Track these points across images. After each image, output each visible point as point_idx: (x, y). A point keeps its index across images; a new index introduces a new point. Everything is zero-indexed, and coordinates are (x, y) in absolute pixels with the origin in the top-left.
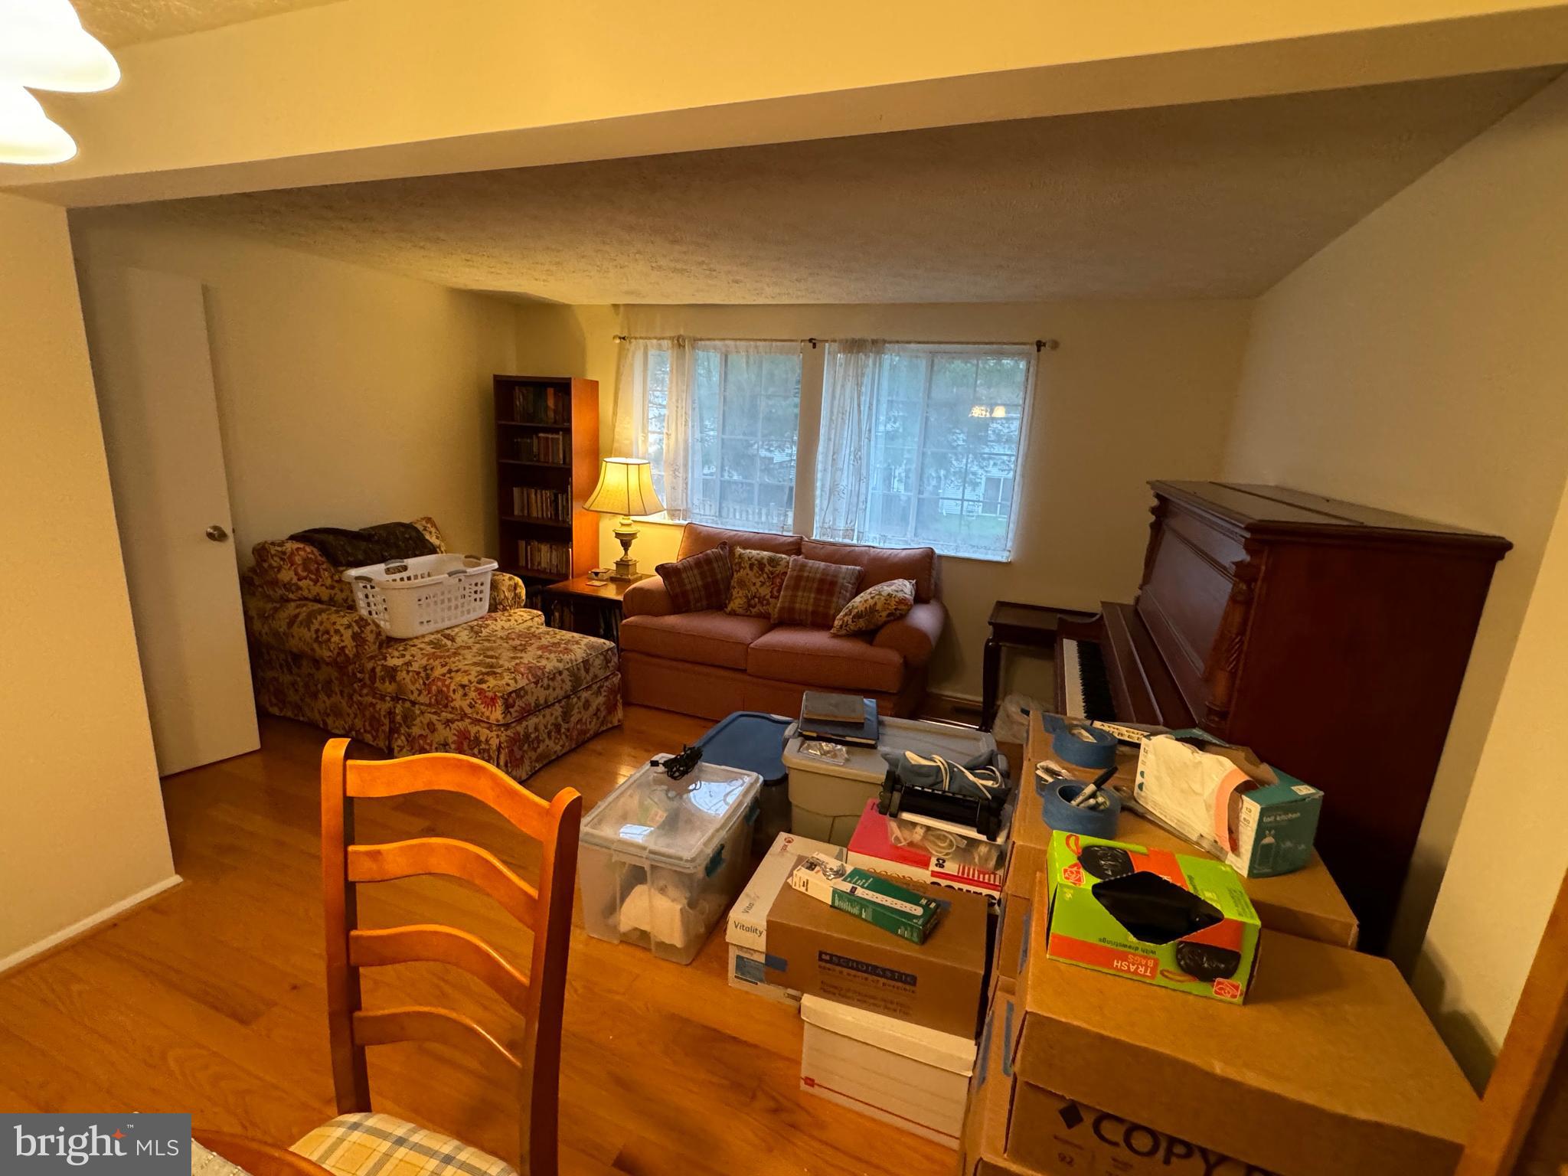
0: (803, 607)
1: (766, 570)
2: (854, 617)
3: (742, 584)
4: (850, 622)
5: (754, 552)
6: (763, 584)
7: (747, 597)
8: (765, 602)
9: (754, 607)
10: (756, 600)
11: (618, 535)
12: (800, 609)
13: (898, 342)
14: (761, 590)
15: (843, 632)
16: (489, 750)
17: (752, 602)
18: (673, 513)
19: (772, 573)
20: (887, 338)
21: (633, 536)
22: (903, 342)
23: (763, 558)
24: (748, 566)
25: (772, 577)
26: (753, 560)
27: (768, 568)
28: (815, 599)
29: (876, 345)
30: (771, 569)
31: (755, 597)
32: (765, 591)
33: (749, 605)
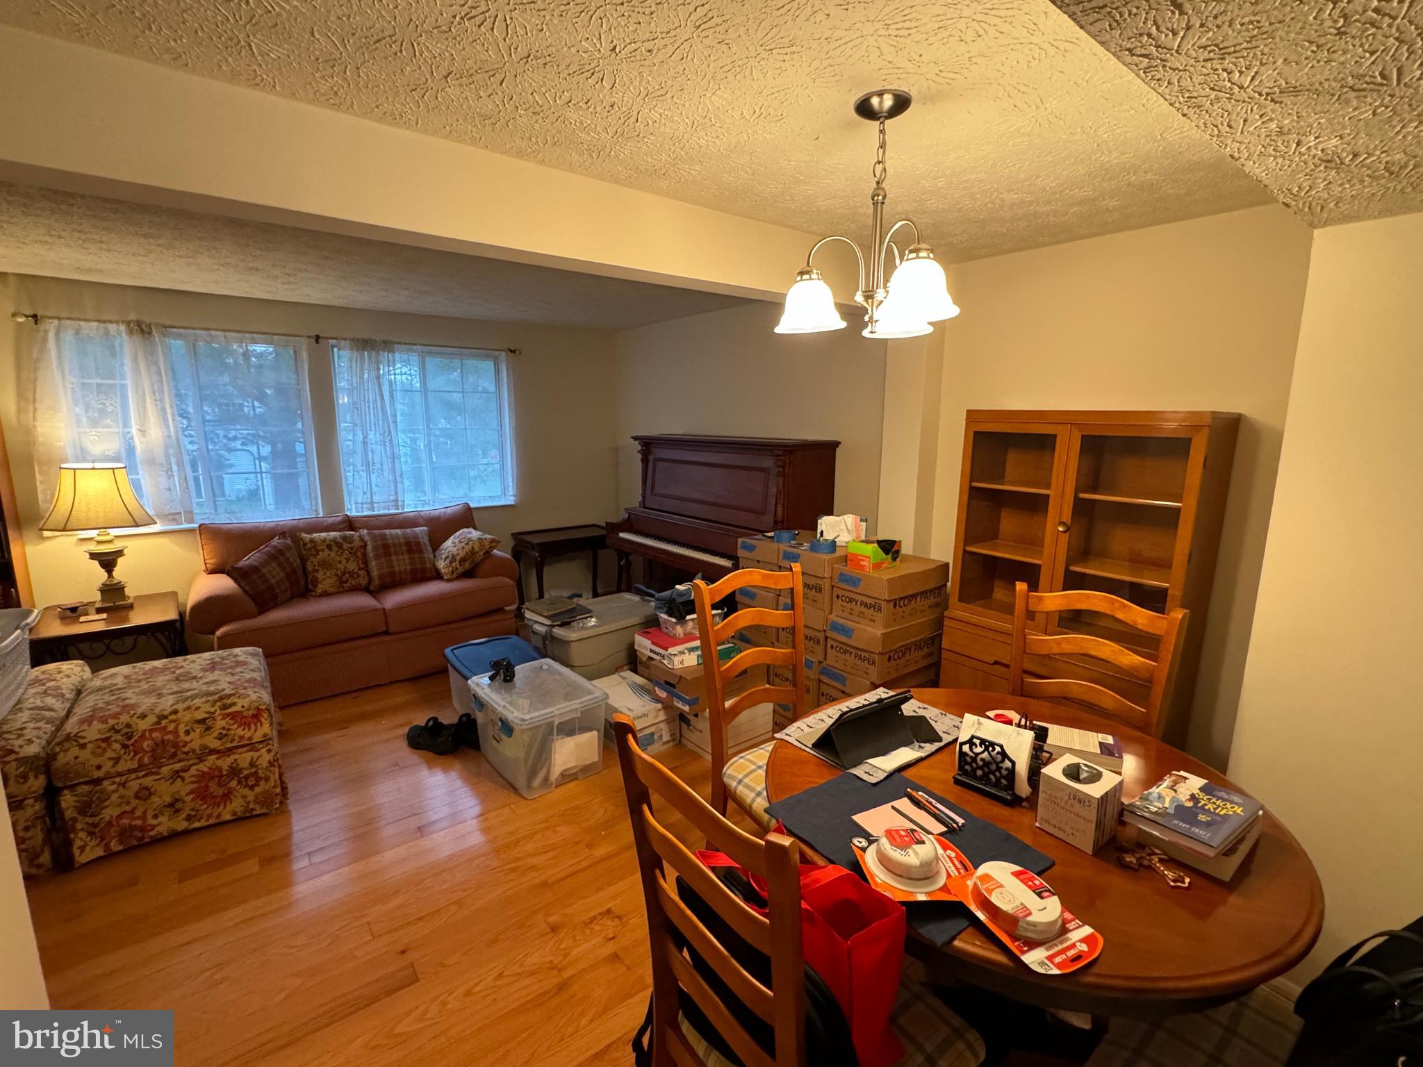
0: (402, 568)
1: (345, 547)
2: (460, 562)
3: (325, 565)
4: (458, 566)
5: (324, 535)
6: (348, 560)
7: (337, 575)
8: (355, 576)
9: (346, 582)
10: (347, 575)
11: (93, 556)
12: (400, 571)
13: (405, 344)
14: (347, 565)
15: (455, 575)
16: (256, 772)
17: (344, 579)
18: (173, 517)
19: (352, 549)
20: (395, 340)
21: (120, 553)
22: (410, 344)
23: (335, 538)
24: (325, 547)
25: (353, 552)
26: (328, 541)
27: (346, 546)
28: (410, 559)
29: (388, 346)
30: (349, 545)
31: (344, 574)
32: (352, 566)
33: (342, 582)
